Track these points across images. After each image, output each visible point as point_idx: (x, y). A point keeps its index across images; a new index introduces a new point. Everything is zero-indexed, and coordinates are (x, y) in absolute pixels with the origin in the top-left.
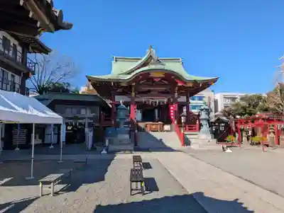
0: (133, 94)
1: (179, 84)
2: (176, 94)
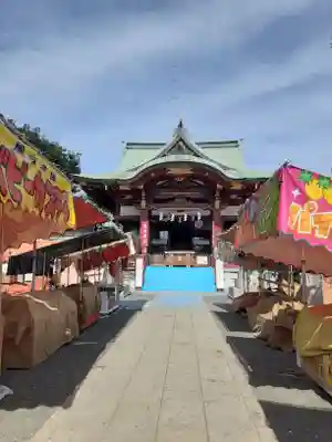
0: (143, 203)
1: (218, 186)
2: (217, 203)
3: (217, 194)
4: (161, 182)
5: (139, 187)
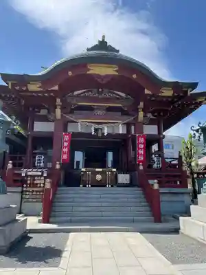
1: (147, 92)
3: (142, 104)
4: (80, 92)
5: (53, 88)
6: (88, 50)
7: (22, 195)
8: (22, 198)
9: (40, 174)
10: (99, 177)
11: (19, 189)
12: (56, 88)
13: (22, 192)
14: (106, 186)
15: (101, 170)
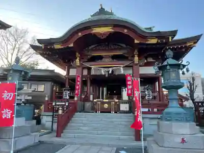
1: (136, 41)
2: (136, 59)
4: (93, 46)
5: (70, 46)
6: (92, 16)
7: (53, 117)
8: (53, 120)
9: (64, 103)
10: (106, 106)
11: (51, 114)
12: (72, 45)
13: (53, 116)
14: (111, 112)
15: (107, 101)
